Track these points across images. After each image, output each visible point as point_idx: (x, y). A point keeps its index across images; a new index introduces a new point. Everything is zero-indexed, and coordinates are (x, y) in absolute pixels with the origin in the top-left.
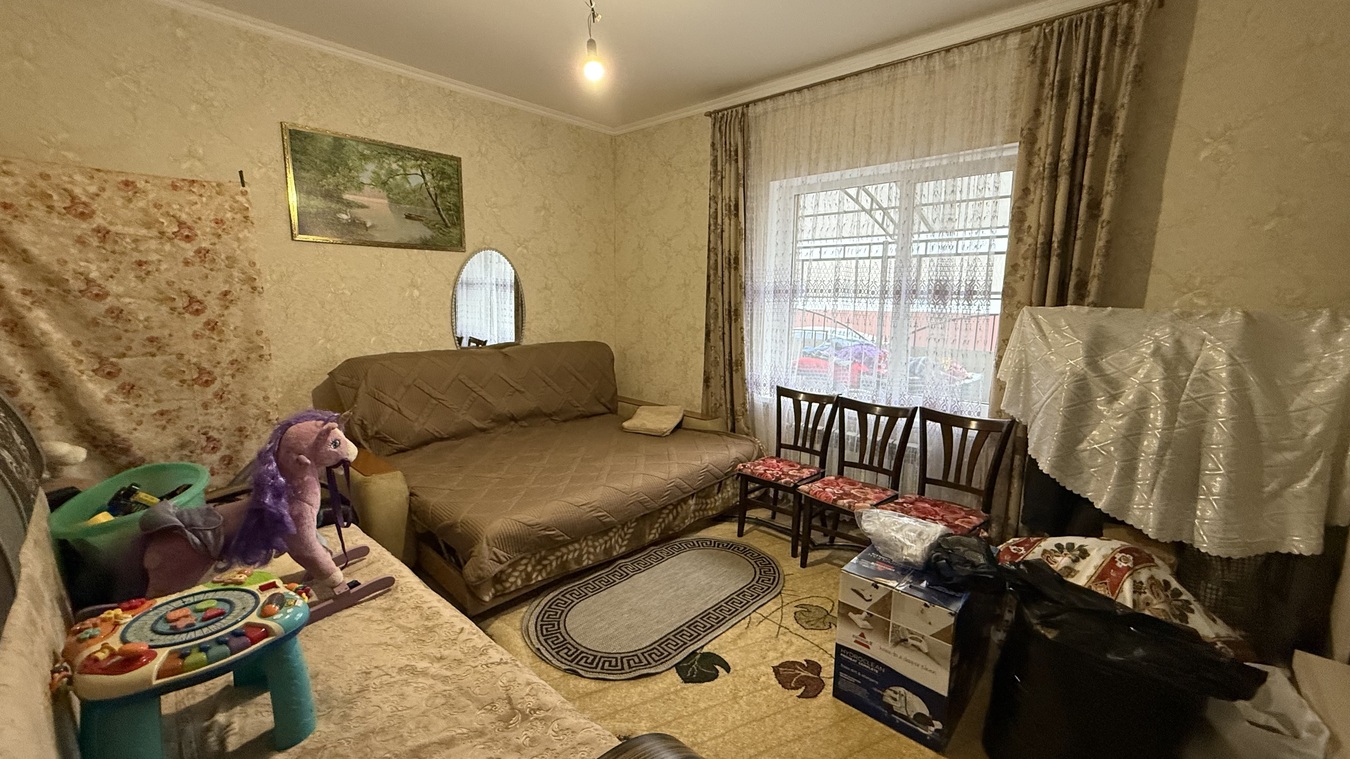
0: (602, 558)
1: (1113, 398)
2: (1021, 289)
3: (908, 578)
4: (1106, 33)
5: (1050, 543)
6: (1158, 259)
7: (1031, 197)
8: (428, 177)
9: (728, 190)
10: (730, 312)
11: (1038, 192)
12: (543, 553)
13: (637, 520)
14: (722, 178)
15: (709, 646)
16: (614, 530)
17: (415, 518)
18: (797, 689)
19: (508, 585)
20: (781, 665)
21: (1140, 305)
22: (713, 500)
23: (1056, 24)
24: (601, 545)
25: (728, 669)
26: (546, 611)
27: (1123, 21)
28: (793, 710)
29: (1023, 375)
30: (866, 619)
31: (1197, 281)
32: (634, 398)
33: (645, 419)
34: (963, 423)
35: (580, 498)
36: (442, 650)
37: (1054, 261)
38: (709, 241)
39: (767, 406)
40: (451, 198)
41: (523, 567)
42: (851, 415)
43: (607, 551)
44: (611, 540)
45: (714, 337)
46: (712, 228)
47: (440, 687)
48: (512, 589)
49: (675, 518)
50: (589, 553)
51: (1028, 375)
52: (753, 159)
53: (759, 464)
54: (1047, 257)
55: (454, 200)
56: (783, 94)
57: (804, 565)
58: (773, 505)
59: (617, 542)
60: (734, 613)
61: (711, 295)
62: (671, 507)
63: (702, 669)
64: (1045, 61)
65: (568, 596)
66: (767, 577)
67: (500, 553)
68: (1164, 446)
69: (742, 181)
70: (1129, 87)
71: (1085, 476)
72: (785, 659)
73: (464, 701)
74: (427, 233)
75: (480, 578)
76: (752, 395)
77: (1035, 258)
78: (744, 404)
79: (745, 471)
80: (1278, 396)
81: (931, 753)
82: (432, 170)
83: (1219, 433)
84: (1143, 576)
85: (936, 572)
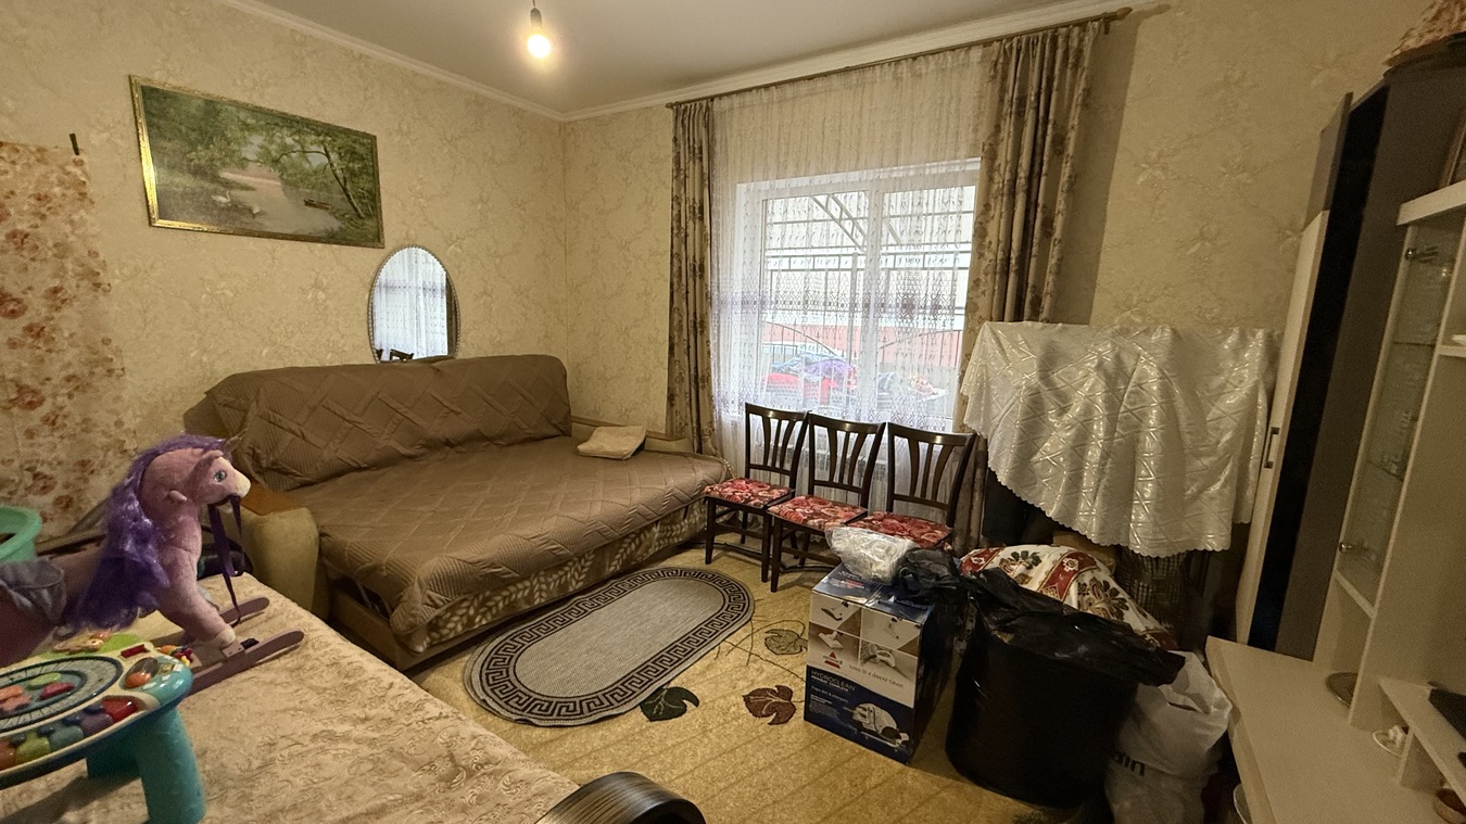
0: (556, 595)
1: (1063, 411)
2: (983, 303)
3: (876, 595)
4: (1060, 53)
5: (1007, 552)
6: (1102, 279)
7: (992, 213)
8: (333, 156)
9: (692, 192)
10: (695, 323)
11: (998, 207)
12: (488, 593)
13: (595, 551)
14: (685, 177)
15: (676, 680)
16: (570, 564)
17: (327, 562)
18: (769, 716)
19: (445, 632)
20: (751, 694)
21: (1085, 321)
22: (678, 526)
23: (1015, 40)
24: (555, 581)
25: (696, 703)
26: (493, 658)
27: (1074, 43)
28: (763, 738)
29: (984, 390)
30: (836, 639)
31: (1135, 298)
32: (589, 418)
33: (602, 442)
34: (929, 437)
35: (530, 530)
36: (367, 710)
37: (1012, 278)
38: (672, 246)
39: (735, 425)
40: (364, 183)
41: (464, 611)
42: (821, 431)
43: (563, 587)
44: (566, 574)
45: (679, 351)
46: (675, 231)
47: (365, 751)
48: (452, 636)
49: (637, 548)
50: (541, 590)
51: (988, 389)
52: (718, 158)
53: (728, 486)
54: (1005, 273)
55: (368, 186)
56: (750, 90)
57: (774, 589)
58: (743, 529)
59: (573, 576)
60: (704, 643)
61: (675, 306)
62: (633, 536)
63: (669, 704)
64: (1005, 77)
65: (517, 639)
66: (736, 602)
67: (434, 595)
68: (1105, 455)
69: (707, 181)
70: (1079, 109)
71: (1038, 486)
72: (756, 687)
73: (396, 763)
74: (335, 224)
75: (412, 626)
76: (720, 413)
77: (995, 273)
78: (711, 422)
79: (712, 494)
80: (1198, 408)
81: (897, 765)
82: (339, 148)
83: (1150, 442)
84: (1087, 578)
85: (903, 587)
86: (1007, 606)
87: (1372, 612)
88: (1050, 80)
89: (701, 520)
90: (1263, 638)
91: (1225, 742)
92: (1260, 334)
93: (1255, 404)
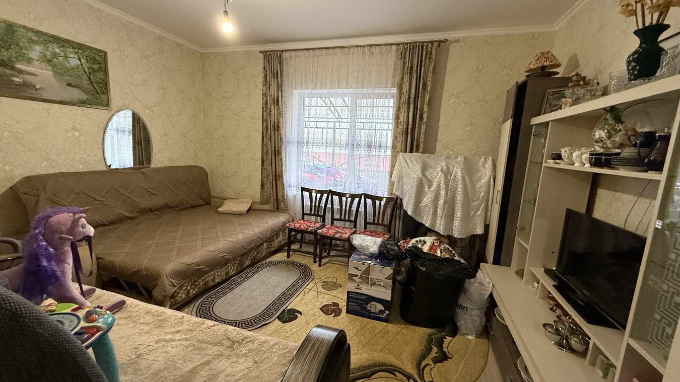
0: (224, 277)
1: (430, 186)
2: (399, 145)
3: (374, 259)
4: (424, 52)
5: (414, 241)
6: (439, 138)
7: (401, 110)
8: (83, 61)
9: (273, 91)
10: (275, 151)
11: (404, 108)
12: (196, 278)
13: (241, 256)
14: (270, 85)
15: (290, 306)
16: (230, 262)
18: (332, 314)
19: (177, 298)
20: (323, 307)
21: (434, 153)
22: (274, 243)
23: (409, 45)
24: (224, 271)
25: (301, 314)
26: (200, 309)
27: (429, 50)
28: (332, 322)
29: (400, 179)
30: (360, 278)
31: (450, 145)
32: (219, 196)
33: (228, 207)
34: (380, 199)
35: (213, 248)
36: (176, 328)
37: (409, 135)
38: (263, 116)
39: (295, 197)
40: (100, 76)
41: (186, 288)
42: (336, 198)
43: (227, 273)
44: (228, 267)
45: (267, 164)
46: (264, 109)
47: (186, 343)
48: (180, 300)
49: (257, 253)
50: (218, 275)
51: (402, 179)
52: (285, 78)
53: (296, 223)
54: (407, 134)
55: (102, 77)
56: (300, 50)
57: (320, 265)
58: (302, 242)
59: (231, 268)
60: (297, 290)
61: (264, 143)
62: (256, 248)
63: (290, 316)
64: (405, 59)
65: (209, 299)
66: (306, 274)
67: (174, 281)
68: (445, 203)
69: (280, 87)
70: (431, 74)
71: (422, 215)
72: (324, 304)
73: (204, 345)
74: (84, 97)
75: (165, 296)
76: (287, 192)
77: (403, 134)
78: (283, 196)
79: (290, 227)
80: (473, 184)
81: (385, 324)
82: (86, 57)
83: (459, 198)
84: (442, 247)
85: (383, 256)
86: (423, 258)
87: (528, 247)
88: (421, 62)
89: (283, 239)
90: (496, 262)
91: (491, 295)
92: (490, 158)
93: (490, 181)
